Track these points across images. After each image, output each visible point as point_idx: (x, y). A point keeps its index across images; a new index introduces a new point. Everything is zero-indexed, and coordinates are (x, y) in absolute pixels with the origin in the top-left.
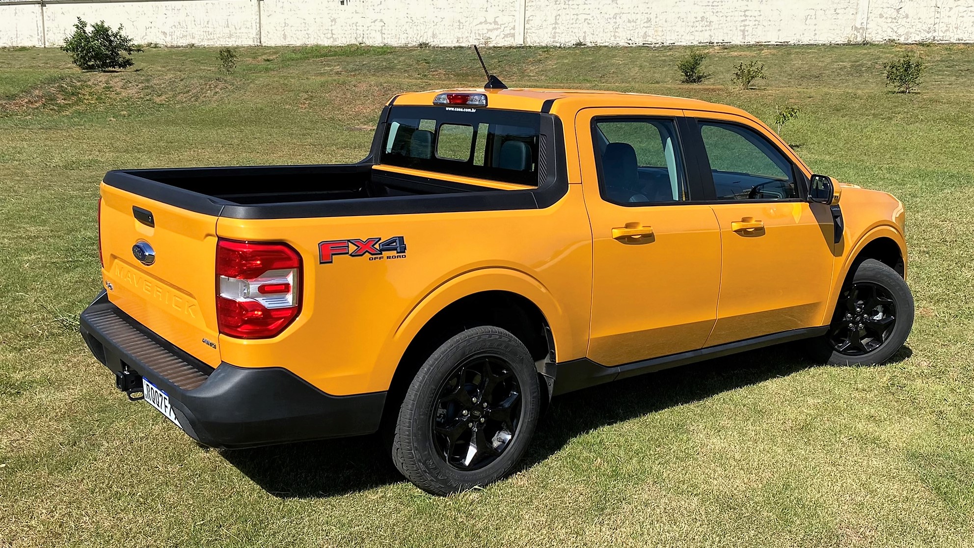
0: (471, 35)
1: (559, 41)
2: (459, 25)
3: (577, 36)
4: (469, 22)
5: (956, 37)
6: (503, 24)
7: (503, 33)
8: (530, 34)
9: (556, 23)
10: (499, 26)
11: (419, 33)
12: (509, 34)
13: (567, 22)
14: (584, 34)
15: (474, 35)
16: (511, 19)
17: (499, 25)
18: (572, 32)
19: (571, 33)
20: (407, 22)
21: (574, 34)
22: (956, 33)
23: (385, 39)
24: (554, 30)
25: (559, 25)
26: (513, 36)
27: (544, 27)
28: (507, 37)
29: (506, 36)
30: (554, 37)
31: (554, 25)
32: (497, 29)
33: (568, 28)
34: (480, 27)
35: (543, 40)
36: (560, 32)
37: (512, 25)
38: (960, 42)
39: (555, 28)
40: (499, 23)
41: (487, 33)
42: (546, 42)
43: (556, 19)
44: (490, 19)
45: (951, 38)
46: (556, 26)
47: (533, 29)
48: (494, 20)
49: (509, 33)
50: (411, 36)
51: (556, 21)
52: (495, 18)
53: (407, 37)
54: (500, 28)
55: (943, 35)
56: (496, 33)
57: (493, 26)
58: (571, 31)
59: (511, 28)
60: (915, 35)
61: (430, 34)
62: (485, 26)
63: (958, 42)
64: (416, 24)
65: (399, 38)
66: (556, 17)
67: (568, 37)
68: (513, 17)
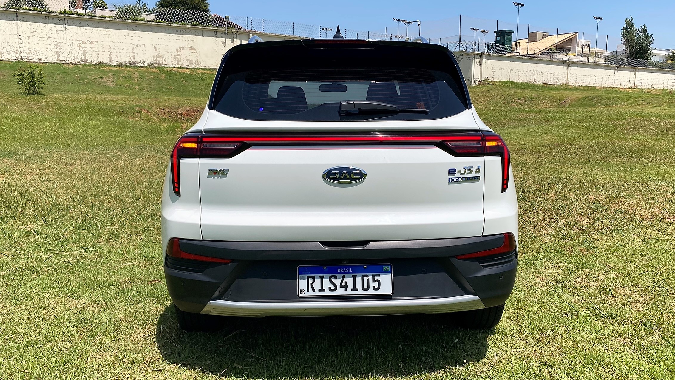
5: (37, 58)
22: (36, 55)
38: (41, 61)
45: (33, 58)
55: (28, 56)
60: (6, 54)
63: (39, 61)
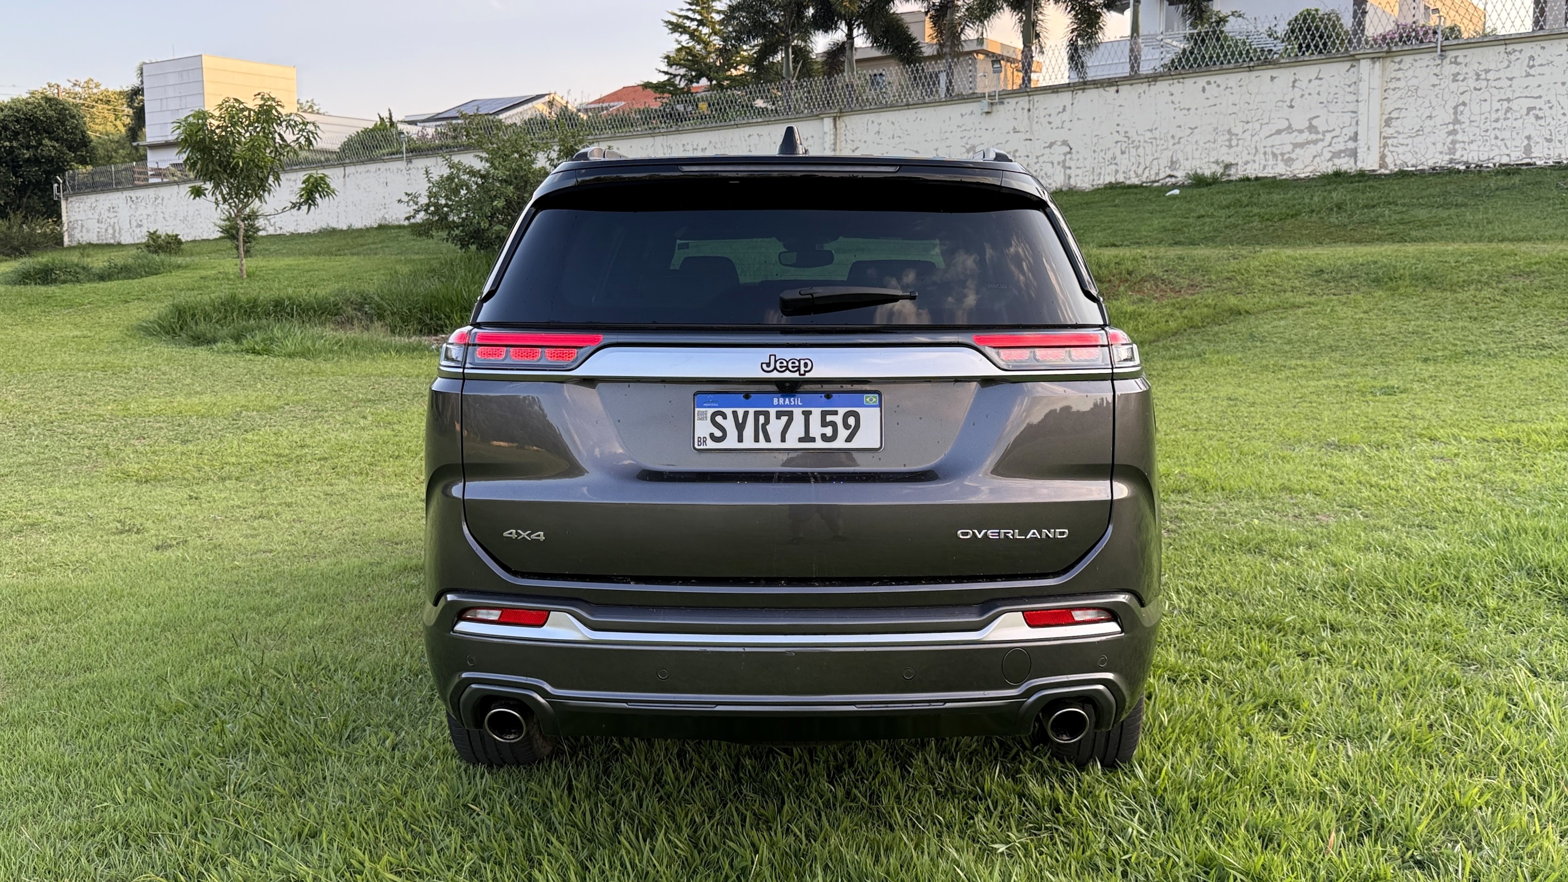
0: (1257, 158)
1: (1465, 159)
2: (1230, 140)
3: (1509, 145)
4: (1250, 132)
6: (1328, 131)
7: (1330, 148)
8: (1392, 149)
9: (1456, 121)
10: (1320, 136)
11: (1142, 160)
12: (1341, 151)
13: (1483, 117)
14: (1526, 142)
15: (1262, 156)
16: (1347, 118)
17: (1317, 133)
18: (1496, 138)
19: (1493, 142)
20: (1117, 142)
21: (1499, 143)
23: (1070, 177)
24: (1451, 138)
25: (1463, 126)
26: (1354, 154)
27: (1426, 131)
28: (1340, 158)
29: (1337, 155)
30: (1452, 151)
31: (1451, 127)
32: (1315, 142)
33: (1487, 131)
34: (1277, 140)
35: (1423, 160)
36: (1466, 139)
37: (1350, 132)
39: (1454, 132)
40: (1320, 130)
41: (1293, 151)
42: (1431, 163)
43: (1455, 113)
44: (1300, 123)
46: (1457, 127)
47: (1400, 136)
48: (1307, 124)
49: (1343, 148)
50: (1123, 168)
51: (1456, 118)
52: (1311, 119)
53: (1117, 172)
54: (1323, 140)
56: (1313, 149)
57: (1306, 136)
58: (1493, 136)
59: (1347, 138)
61: (1164, 161)
62: (1287, 138)
64: (1136, 143)
65: (1100, 174)
66: (1455, 108)
67: (1487, 149)
68: (1353, 115)
